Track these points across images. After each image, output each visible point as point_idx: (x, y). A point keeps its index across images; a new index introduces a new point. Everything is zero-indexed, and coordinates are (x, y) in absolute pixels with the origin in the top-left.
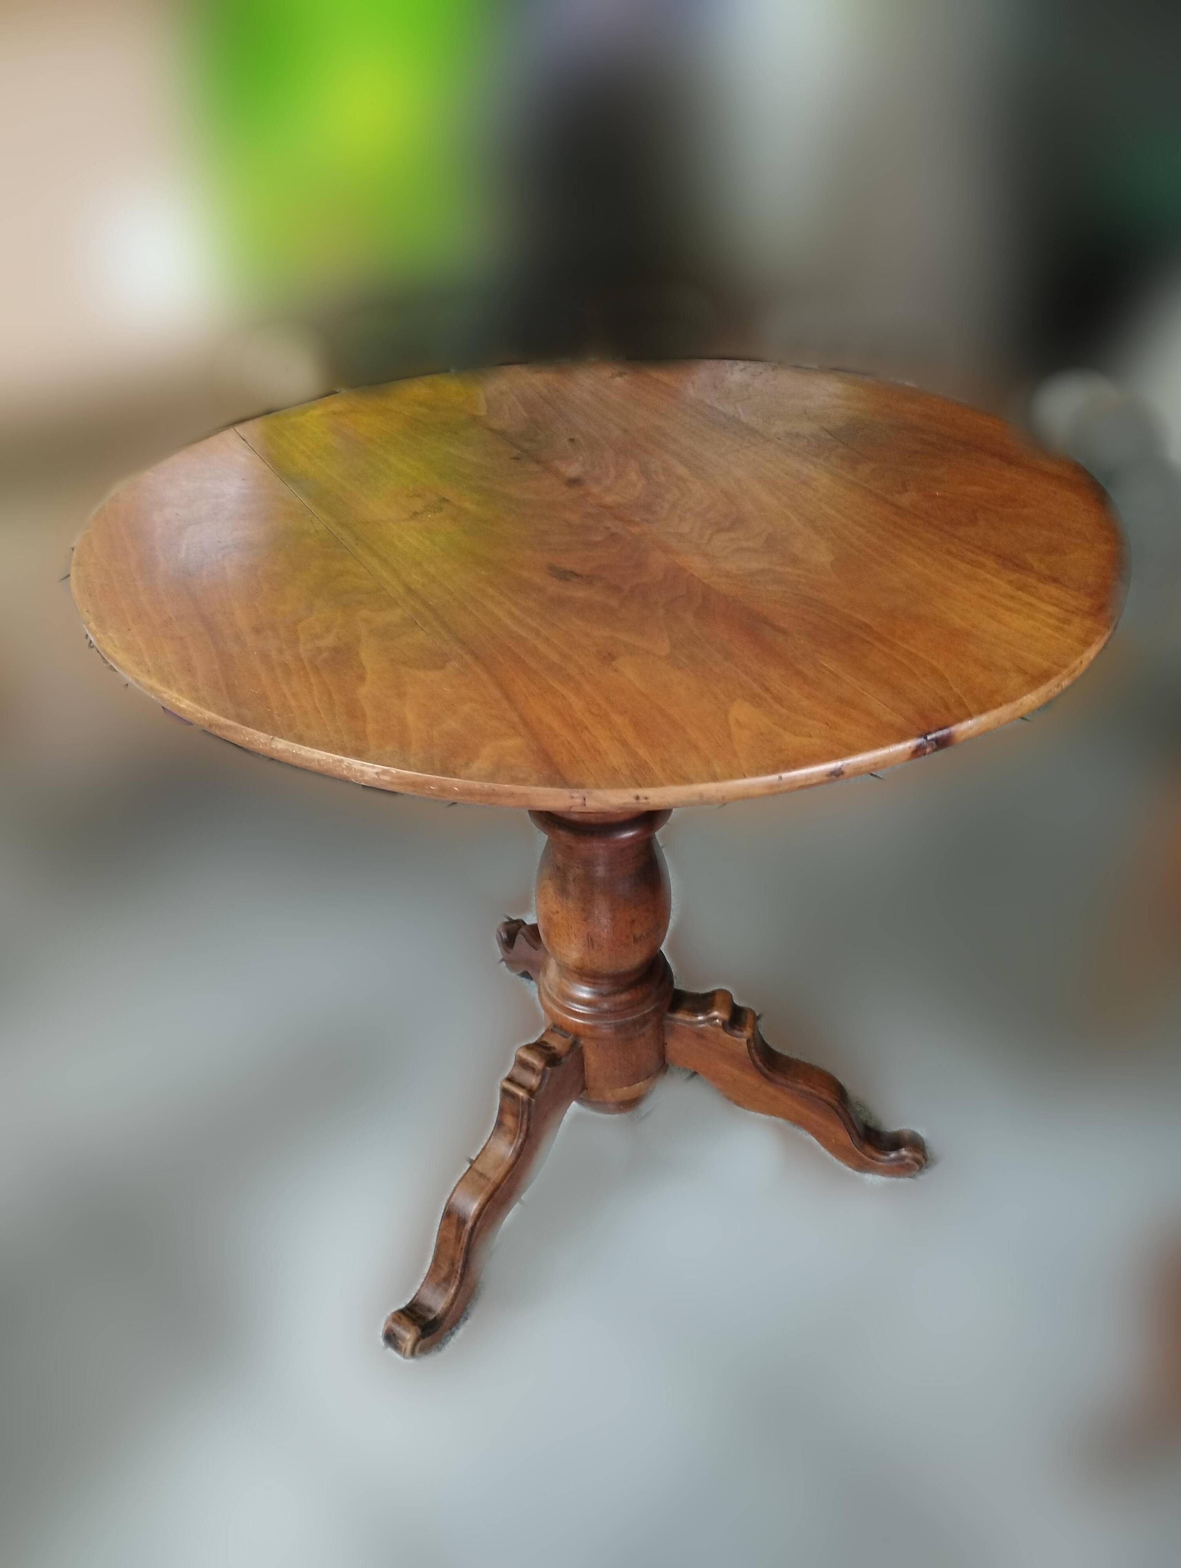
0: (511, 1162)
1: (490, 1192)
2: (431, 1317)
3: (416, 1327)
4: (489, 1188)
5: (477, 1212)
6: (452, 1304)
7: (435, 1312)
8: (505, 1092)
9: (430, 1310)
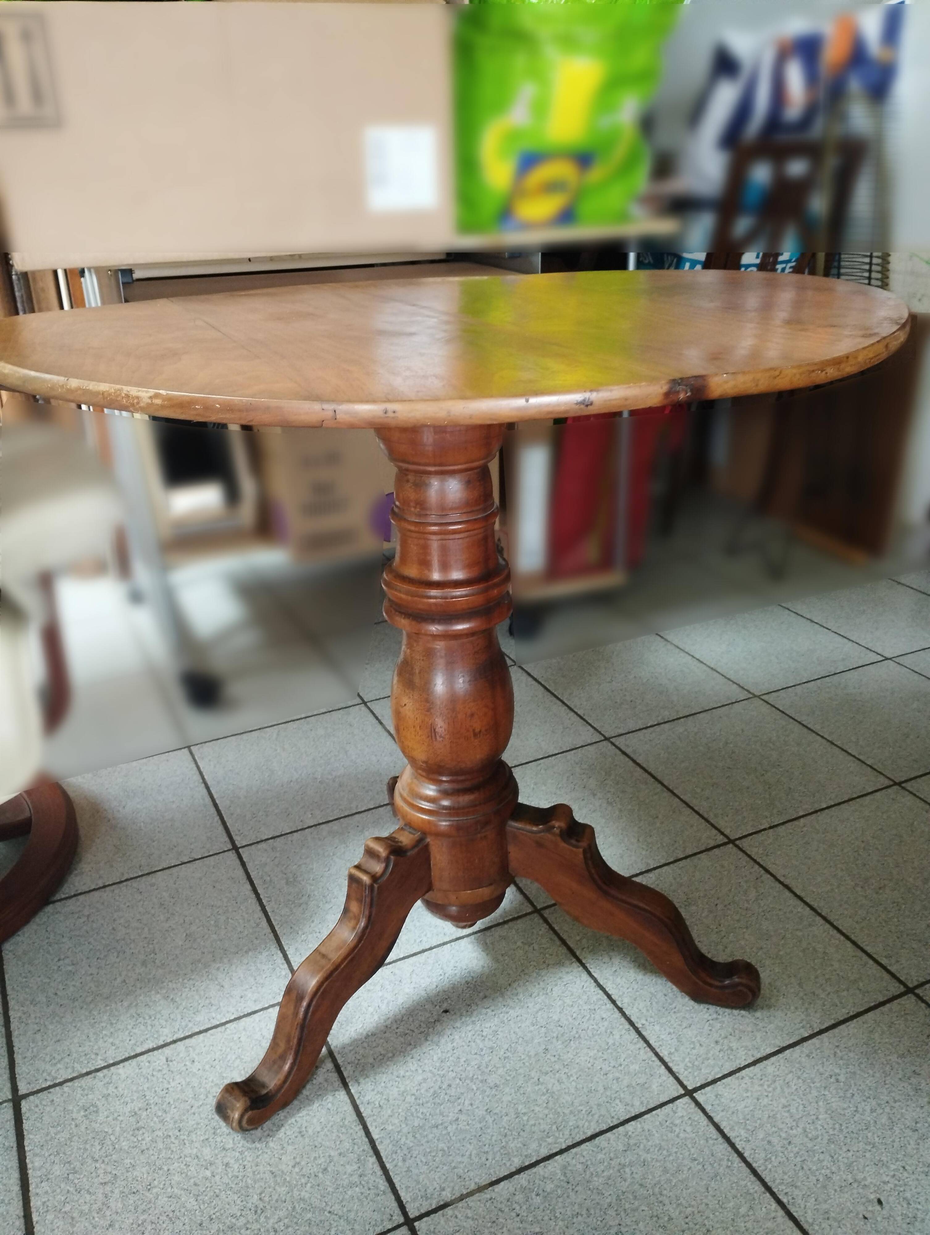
0: (352, 945)
1: (328, 972)
2: (264, 1092)
3: (247, 1099)
4: (329, 967)
5: (314, 989)
6: (285, 1082)
7: (267, 1087)
8: (352, 879)
9: (263, 1086)
